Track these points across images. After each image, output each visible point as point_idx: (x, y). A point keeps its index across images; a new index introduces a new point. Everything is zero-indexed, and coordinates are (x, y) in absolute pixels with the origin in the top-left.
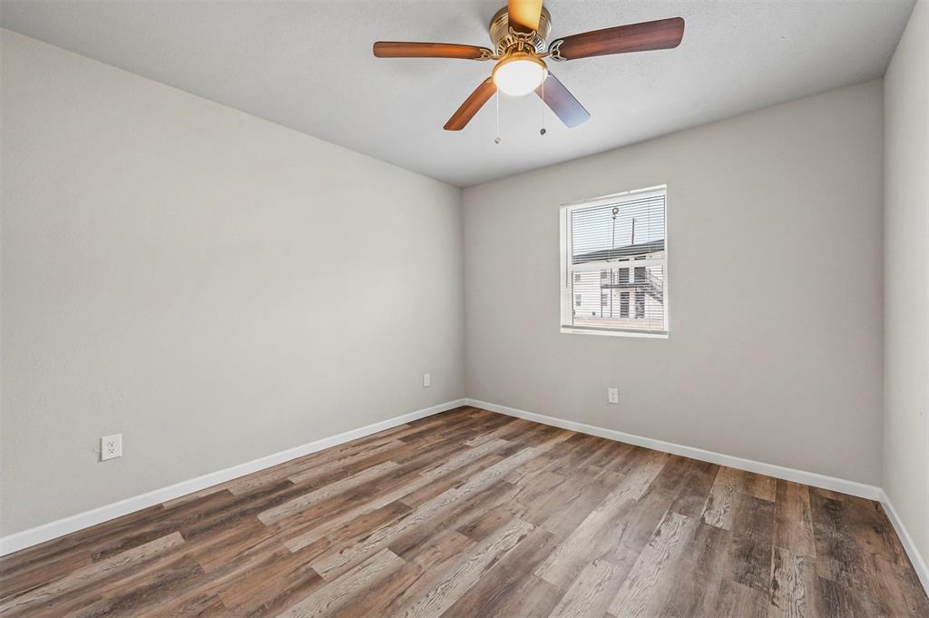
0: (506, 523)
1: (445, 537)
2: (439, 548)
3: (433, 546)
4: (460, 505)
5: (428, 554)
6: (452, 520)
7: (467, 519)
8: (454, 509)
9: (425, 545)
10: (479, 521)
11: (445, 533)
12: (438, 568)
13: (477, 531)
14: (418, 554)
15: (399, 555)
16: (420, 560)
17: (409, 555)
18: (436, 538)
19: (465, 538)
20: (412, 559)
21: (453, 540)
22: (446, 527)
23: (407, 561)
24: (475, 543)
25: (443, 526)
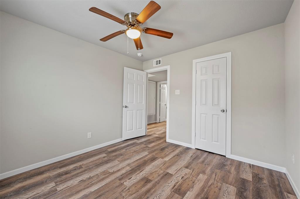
0: (133, 184)
1: (156, 178)
2: (157, 175)
3: (159, 175)
4: (152, 194)
5: (160, 173)
6: (154, 186)
7: (149, 186)
8: (154, 192)
9: (162, 175)
10: (144, 186)
11: (156, 180)
12: (156, 170)
13: (145, 181)
15: (168, 173)
16: (162, 172)
18: (159, 178)
19: (149, 178)
20: (164, 172)
21: (153, 177)
22: (156, 182)
24: (146, 176)
25: (158, 183)
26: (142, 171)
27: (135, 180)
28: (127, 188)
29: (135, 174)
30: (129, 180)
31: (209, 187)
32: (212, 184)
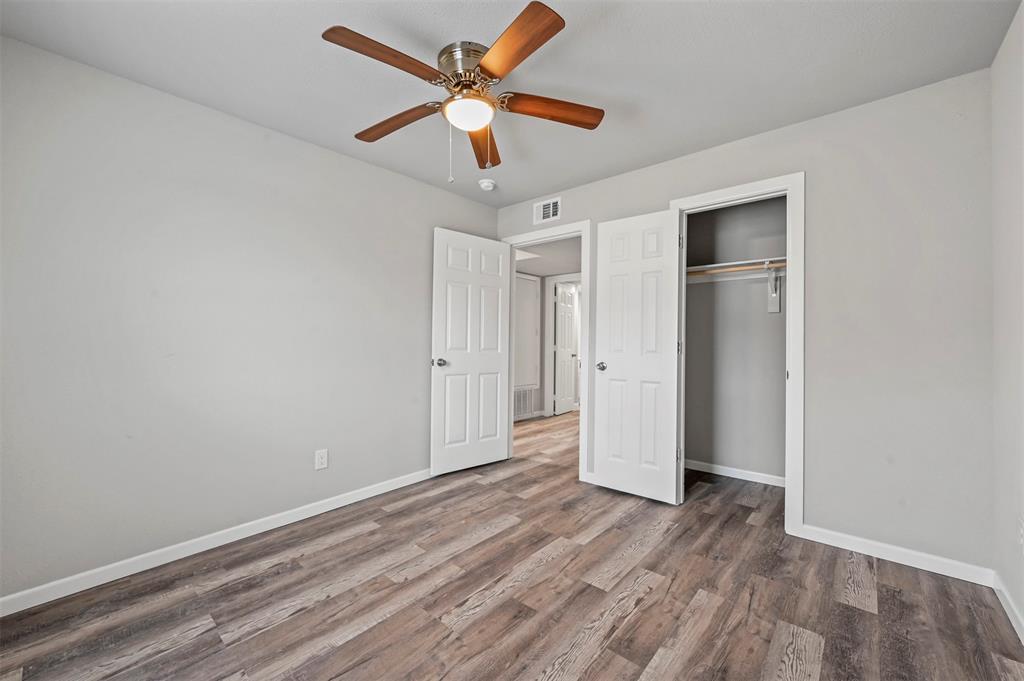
0: (474, 624)
1: (549, 604)
2: (553, 592)
3: (559, 593)
4: (537, 657)
5: (562, 586)
6: (544, 628)
7: (526, 628)
8: (545, 648)
9: (569, 594)
10: (508, 628)
11: (551, 609)
12: (549, 575)
13: (513, 612)
14: (571, 587)
15: (590, 585)
16: (568, 581)
17: (579, 587)
18: (559, 602)
19: (527, 603)
20: (576, 582)
21: (540, 600)
22: (551, 617)
23: (579, 580)
24: (515, 597)
25: (556, 618)
26: (499, 580)
27: (478, 609)
28: (453, 637)
29: (478, 587)
30: (459, 610)
31: (730, 634)
32: (740, 623)
